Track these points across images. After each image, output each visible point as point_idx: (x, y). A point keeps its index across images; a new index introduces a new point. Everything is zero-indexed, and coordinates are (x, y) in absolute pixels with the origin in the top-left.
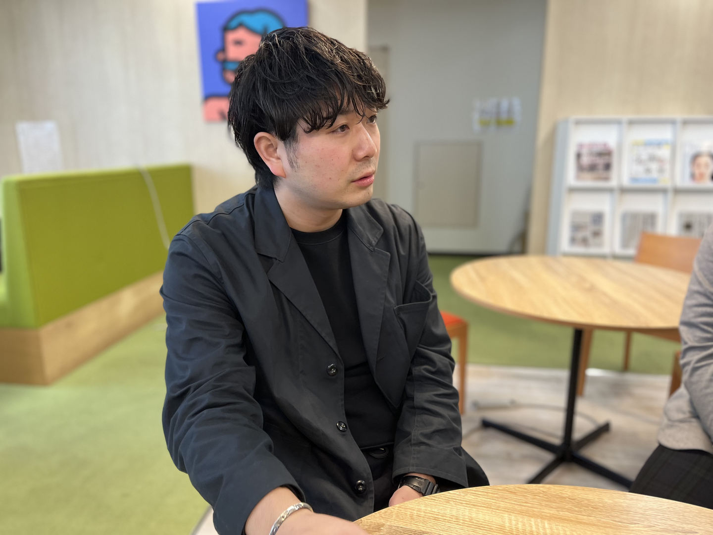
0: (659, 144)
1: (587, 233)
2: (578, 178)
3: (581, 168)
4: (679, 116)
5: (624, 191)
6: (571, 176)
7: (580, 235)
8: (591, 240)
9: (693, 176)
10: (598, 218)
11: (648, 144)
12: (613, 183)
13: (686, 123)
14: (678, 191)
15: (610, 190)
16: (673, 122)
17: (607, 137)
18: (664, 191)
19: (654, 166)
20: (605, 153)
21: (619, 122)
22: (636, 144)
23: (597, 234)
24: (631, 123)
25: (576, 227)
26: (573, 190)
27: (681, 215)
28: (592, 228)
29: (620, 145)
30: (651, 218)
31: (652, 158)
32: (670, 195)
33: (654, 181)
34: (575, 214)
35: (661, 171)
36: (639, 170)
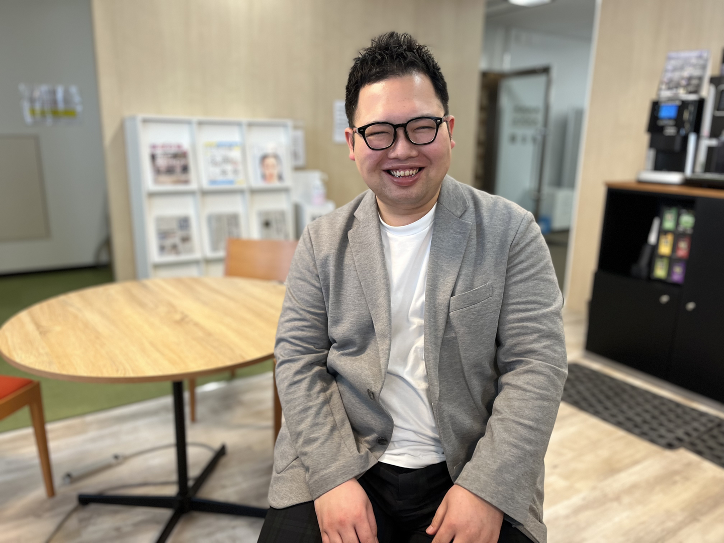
0: (230, 146)
1: (176, 240)
2: (156, 182)
3: (158, 171)
4: (244, 119)
5: (205, 193)
6: (148, 181)
7: (169, 242)
8: (181, 246)
9: (264, 177)
10: (184, 223)
11: (220, 146)
12: (193, 186)
13: (251, 125)
14: (254, 192)
15: (192, 193)
16: (239, 124)
17: (180, 138)
18: (241, 192)
19: (229, 168)
20: (180, 155)
21: (189, 123)
22: (209, 146)
23: (186, 239)
24: (201, 123)
25: (163, 235)
26: (152, 195)
27: (260, 214)
28: (180, 234)
29: (194, 146)
30: (233, 220)
31: (226, 160)
32: (247, 196)
33: (231, 182)
34: (160, 220)
35: (236, 172)
36: (216, 171)
